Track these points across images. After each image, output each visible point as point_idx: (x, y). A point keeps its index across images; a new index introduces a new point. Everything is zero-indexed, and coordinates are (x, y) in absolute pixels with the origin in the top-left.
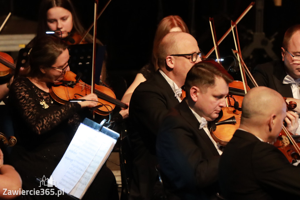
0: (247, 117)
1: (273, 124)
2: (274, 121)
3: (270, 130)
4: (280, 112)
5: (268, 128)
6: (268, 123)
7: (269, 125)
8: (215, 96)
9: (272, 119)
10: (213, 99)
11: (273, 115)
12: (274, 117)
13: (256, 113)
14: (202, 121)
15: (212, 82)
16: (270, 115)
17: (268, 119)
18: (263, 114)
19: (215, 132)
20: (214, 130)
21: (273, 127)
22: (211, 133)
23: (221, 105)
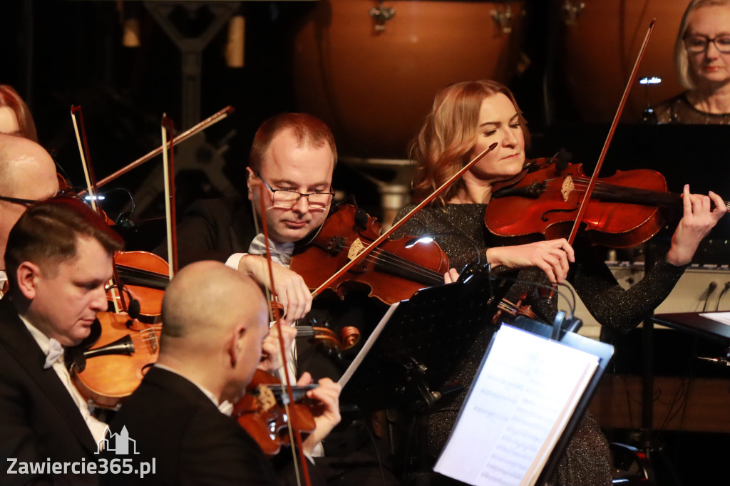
0: (177, 335)
1: (240, 350)
2: (241, 343)
3: (233, 363)
4: (253, 322)
5: (228, 359)
6: (228, 347)
7: (231, 352)
8: (79, 284)
9: (238, 336)
10: (73, 291)
11: (238, 328)
12: (242, 331)
13: (198, 323)
14: (51, 347)
15: (68, 251)
16: (233, 328)
17: (228, 337)
18: (214, 326)
19: (83, 373)
20: (82, 369)
21: (239, 357)
22: (74, 378)
23: (95, 304)
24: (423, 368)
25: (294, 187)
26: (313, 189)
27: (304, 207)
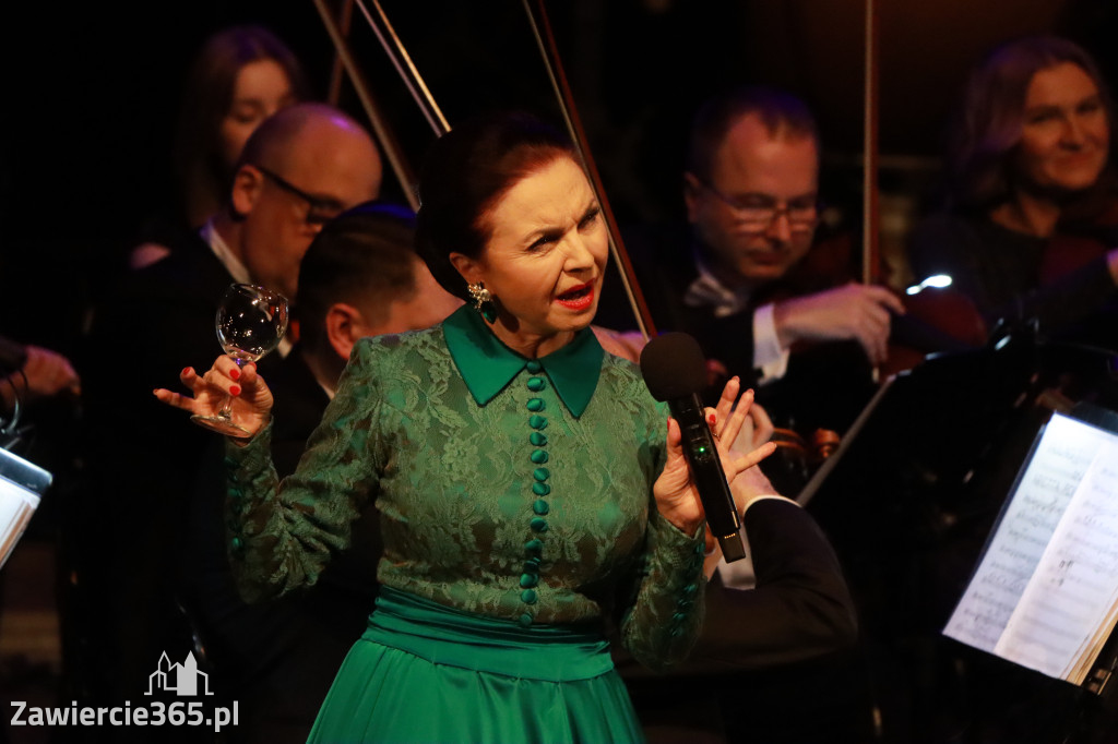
24: (931, 478)
25: (767, 202)
26: (796, 203)
27: (784, 233)
